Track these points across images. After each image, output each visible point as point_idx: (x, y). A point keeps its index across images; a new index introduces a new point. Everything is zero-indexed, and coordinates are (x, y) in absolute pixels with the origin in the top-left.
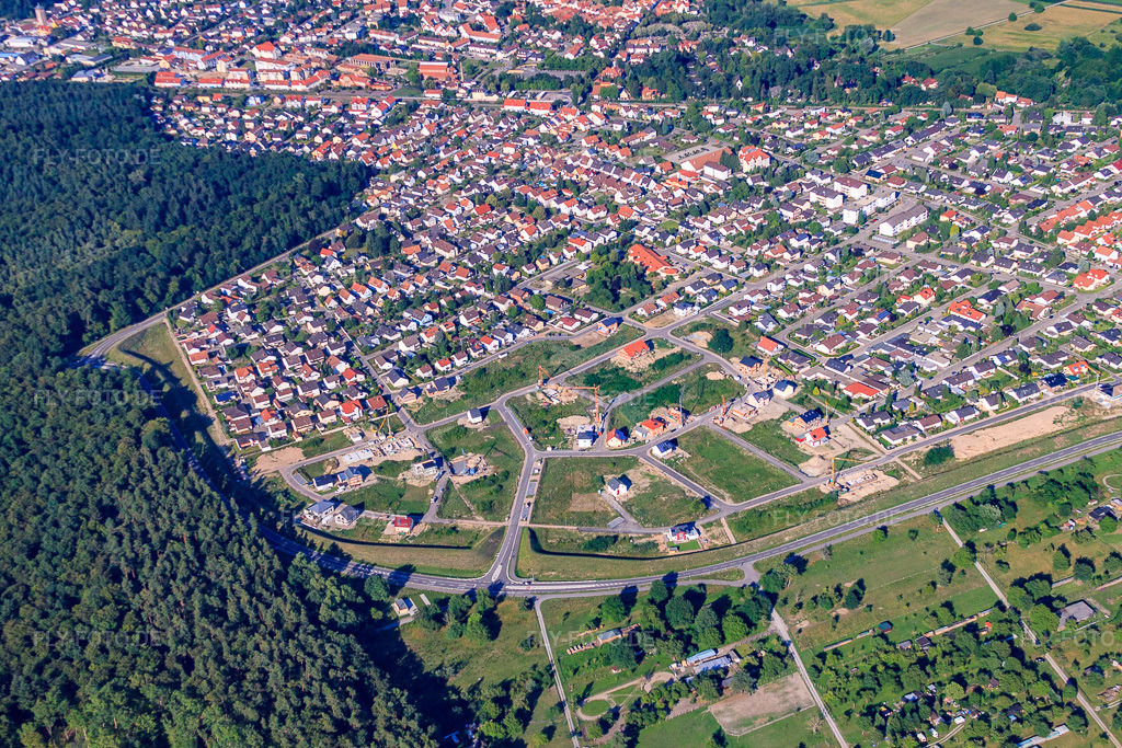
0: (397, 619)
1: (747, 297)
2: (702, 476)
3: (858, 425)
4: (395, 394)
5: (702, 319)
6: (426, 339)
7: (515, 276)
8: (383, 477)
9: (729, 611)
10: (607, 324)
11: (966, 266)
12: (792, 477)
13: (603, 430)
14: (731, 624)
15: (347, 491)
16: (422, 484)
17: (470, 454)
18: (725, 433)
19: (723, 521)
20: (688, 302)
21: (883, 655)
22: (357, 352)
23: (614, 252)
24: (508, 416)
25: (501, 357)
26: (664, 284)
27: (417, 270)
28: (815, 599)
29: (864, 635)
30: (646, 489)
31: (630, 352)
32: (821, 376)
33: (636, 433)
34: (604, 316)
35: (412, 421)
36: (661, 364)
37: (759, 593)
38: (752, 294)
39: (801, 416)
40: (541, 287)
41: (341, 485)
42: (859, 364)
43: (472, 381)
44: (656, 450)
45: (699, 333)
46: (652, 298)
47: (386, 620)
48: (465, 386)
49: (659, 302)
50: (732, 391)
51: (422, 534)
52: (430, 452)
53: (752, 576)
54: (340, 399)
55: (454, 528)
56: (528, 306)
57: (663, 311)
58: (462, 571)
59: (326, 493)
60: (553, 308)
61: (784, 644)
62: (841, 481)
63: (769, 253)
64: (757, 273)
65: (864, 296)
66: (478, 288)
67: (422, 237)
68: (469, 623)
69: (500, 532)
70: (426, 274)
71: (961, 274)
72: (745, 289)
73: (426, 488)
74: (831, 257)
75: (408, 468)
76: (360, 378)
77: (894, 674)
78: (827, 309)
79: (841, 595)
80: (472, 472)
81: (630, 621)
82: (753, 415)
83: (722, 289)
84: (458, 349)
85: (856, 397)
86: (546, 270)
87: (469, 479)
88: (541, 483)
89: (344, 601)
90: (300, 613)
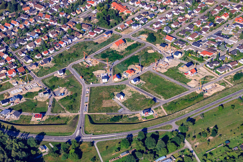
0: (41, 154)
1: (159, 20)
2: (151, 90)
3: (207, 67)
4: (28, 66)
5: (143, 29)
6: (37, 43)
7: (69, 17)
8: (28, 99)
9: (169, 141)
10: (107, 33)
11: (239, 4)
12: (185, 88)
13: (111, 75)
14: (171, 146)
15: (14, 105)
16: (44, 101)
17: (61, 87)
18: (157, 73)
19: (162, 107)
20: (137, 24)
21: (228, 153)
22: (10, 50)
23: (106, 6)
24: (73, 72)
25: (67, 49)
26: (127, 17)
27: (29, 16)
28: (200, 134)
29: (220, 146)
30: (130, 97)
31: (118, 44)
32: (191, 49)
33: (124, 75)
34: (105, 31)
35: (36, 76)
36: (130, 48)
37: (179, 133)
38: (161, 19)
39: (186, 65)
40: (79, 20)
41: (11, 103)
42: (204, 43)
43: (57, 59)
44: (133, 82)
45: (143, 35)
46: (123, 23)
47: (37, 154)
48: (55, 61)
49: (126, 24)
50: (158, 57)
51: (46, 120)
52: (45, 87)
53: (175, 127)
54: (6, 69)
55: (59, 117)
56: (75, 28)
57: (128, 27)
58: (64, 133)
59: (6, 106)
60: (85, 29)
61: (191, 152)
62: (203, 88)
63: (165, 3)
64: (161, 11)
65: (203, 17)
66: (55, 22)
67: (30, 4)
68: (70, 153)
69: (77, 117)
70: (34, 18)
71: (238, 7)
72: (157, 17)
73: (45, 102)
74: (188, 3)
75: (37, 95)
76: (13, 60)
77: (233, 160)
78: (189, 23)
79: (210, 132)
80: (63, 95)
81: (131, 147)
82: (167, 65)
83: (149, 17)
84: (50, 47)
85: (205, 56)
86: (80, 14)
87: (61, 97)
88: (90, 97)
89: (20, 148)
90: (4, 154)
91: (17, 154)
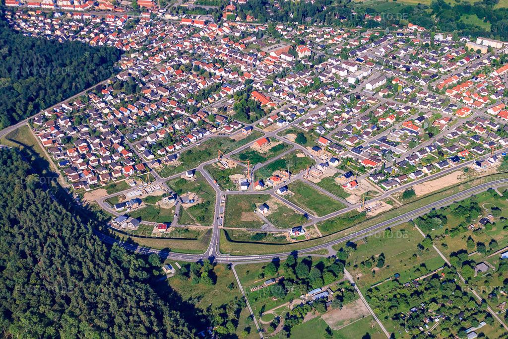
0: (166, 275)
1: (310, 118)
2: (302, 203)
3: (370, 180)
4: (149, 163)
5: (290, 128)
6: (160, 136)
7: (199, 105)
8: (148, 204)
9: (325, 270)
10: (247, 129)
11: (407, 105)
12: (343, 204)
13: (252, 181)
14: (328, 276)
15: (131, 211)
16: (168, 208)
17: (190, 193)
18: (309, 183)
19: (315, 225)
20: (283, 120)
21: (398, 290)
22: (126, 141)
23: (245, 94)
24: (205, 174)
25: (197, 145)
26: (271, 110)
27: (150, 101)
28: (363, 263)
29: (388, 280)
30: (276, 210)
31: (260, 143)
32: (350, 156)
33: (267, 183)
34: (244, 126)
35: (159, 176)
36: (274, 149)
37: (338, 260)
38: (313, 116)
39: (344, 175)
40: (212, 111)
41: (128, 208)
42: (366, 150)
43: (185, 157)
44: (279, 191)
45: (290, 134)
46: (265, 117)
47: (160, 276)
48: (182, 159)
49: (269, 119)
50: (309, 163)
51: (172, 233)
52: (170, 191)
53: (332, 252)
54: (122, 165)
55: (187, 229)
56: (207, 120)
57: (272, 124)
58: (194, 251)
59: (121, 212)
60: (219, 121)
61: (352, 285)
62: (366, 206)
63: (317, 97)
64: (313, 106)
65: (363, 118)
66: (182, 111)
67: (151, 85)
68: (202, 277)
69: (210, 231)
70: (156, 103)
71: (406, 108)
72: (308, 114)
73: (170, 210)
74: (346, 99)
75: (160, 200)
76: (130, 154)
77: (405, 299)
78: (347, 124)
79: (375, 261)
80: (192, 202)
81: (278, 274)
82: (321, 174)
83: (298, 113)
84: (177, 141)
85: (367, 166)
86: (213, 103)
87: (190, 205)
88: (226, 207)
89: (140, 267)
90: (120, 274)
91: (137, 273)
